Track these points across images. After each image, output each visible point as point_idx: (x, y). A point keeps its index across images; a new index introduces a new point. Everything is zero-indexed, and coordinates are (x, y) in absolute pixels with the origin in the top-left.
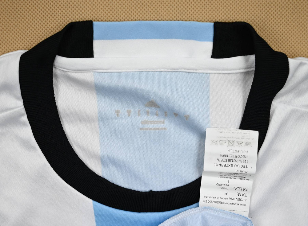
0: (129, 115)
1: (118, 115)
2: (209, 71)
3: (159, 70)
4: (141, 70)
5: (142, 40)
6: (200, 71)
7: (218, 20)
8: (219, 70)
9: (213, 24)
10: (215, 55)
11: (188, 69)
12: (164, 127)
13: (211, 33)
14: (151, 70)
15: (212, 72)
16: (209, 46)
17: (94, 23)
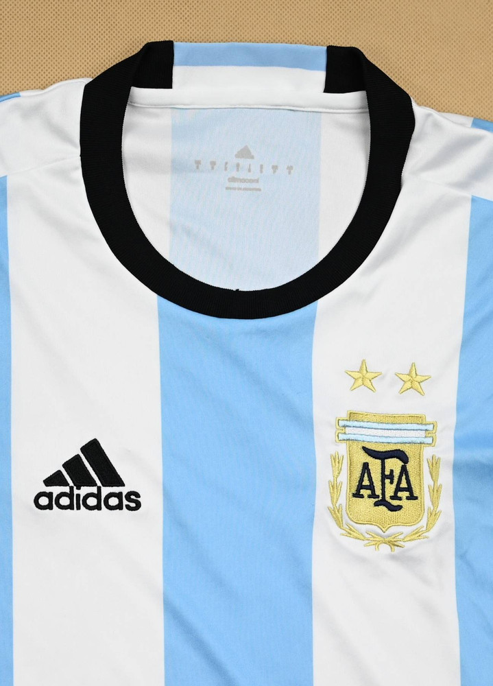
0: (213, 168)
1: (198, 167)
2: (321, 110)
3: (256, 106)
4: (233, 107)
5: (234, 67)
6: (309, 109)
7: (332, 44)
8: (333, 109)
9: (326, 48)
10: (329, 89)
11: (293, 106)
12: (258, 187)
13: (323, 60)
14: (247, 106)
15: (324, 110)
16: (321, 76)
17: (175, 43)
